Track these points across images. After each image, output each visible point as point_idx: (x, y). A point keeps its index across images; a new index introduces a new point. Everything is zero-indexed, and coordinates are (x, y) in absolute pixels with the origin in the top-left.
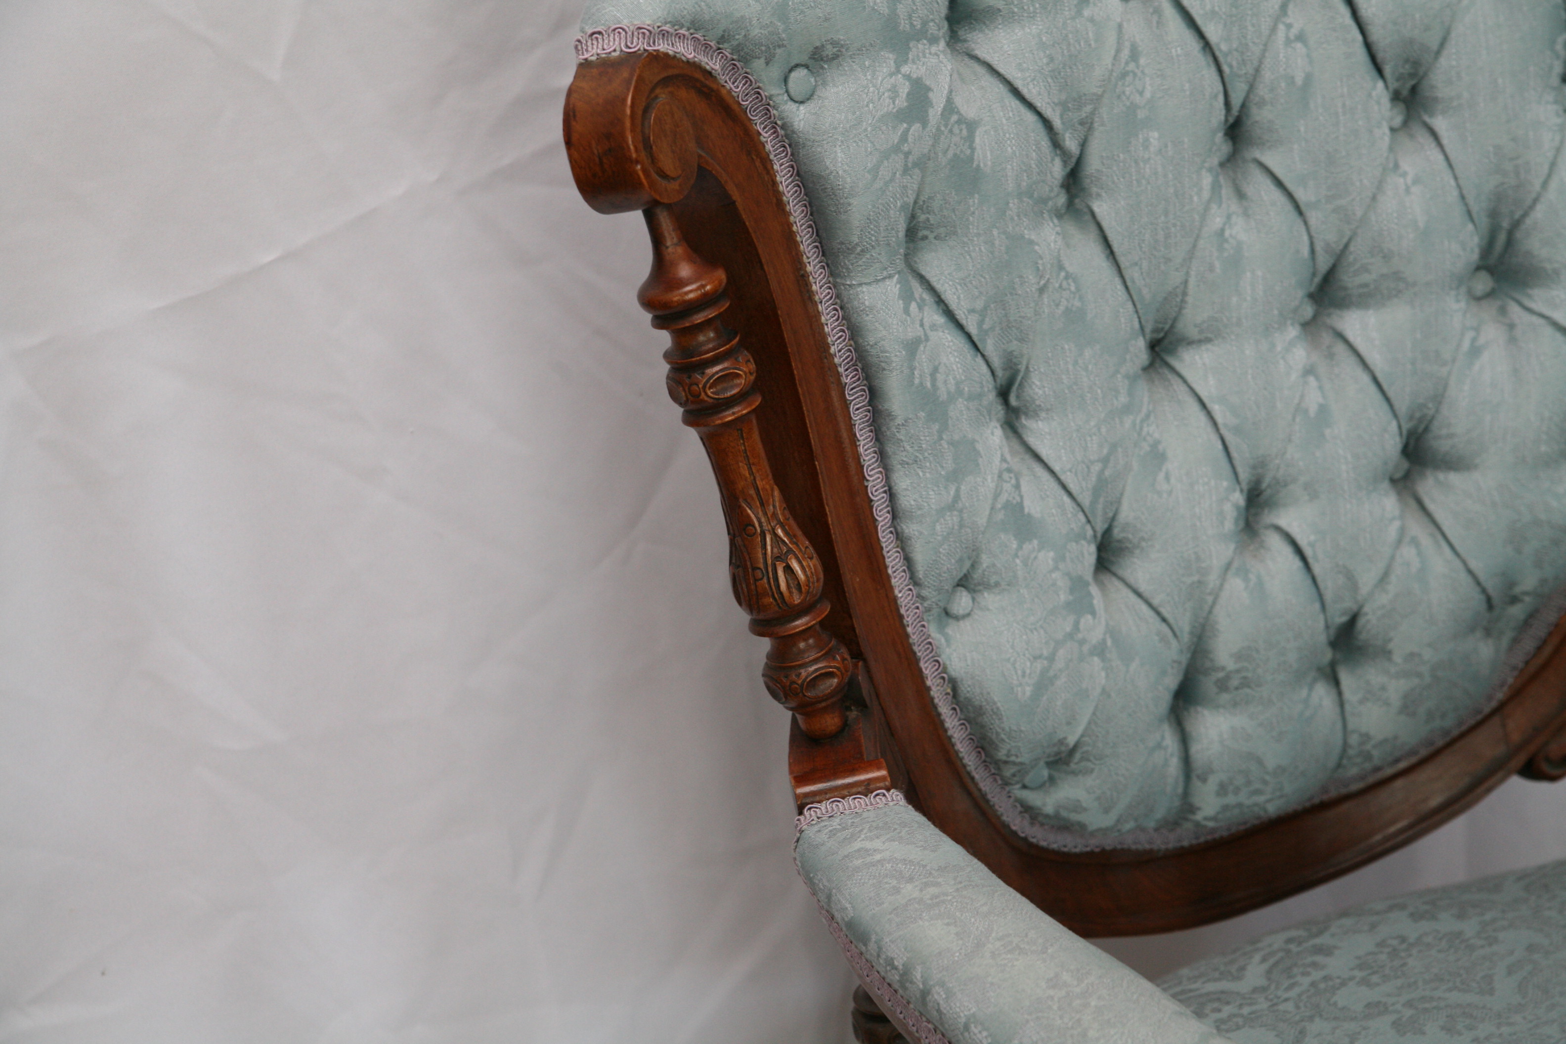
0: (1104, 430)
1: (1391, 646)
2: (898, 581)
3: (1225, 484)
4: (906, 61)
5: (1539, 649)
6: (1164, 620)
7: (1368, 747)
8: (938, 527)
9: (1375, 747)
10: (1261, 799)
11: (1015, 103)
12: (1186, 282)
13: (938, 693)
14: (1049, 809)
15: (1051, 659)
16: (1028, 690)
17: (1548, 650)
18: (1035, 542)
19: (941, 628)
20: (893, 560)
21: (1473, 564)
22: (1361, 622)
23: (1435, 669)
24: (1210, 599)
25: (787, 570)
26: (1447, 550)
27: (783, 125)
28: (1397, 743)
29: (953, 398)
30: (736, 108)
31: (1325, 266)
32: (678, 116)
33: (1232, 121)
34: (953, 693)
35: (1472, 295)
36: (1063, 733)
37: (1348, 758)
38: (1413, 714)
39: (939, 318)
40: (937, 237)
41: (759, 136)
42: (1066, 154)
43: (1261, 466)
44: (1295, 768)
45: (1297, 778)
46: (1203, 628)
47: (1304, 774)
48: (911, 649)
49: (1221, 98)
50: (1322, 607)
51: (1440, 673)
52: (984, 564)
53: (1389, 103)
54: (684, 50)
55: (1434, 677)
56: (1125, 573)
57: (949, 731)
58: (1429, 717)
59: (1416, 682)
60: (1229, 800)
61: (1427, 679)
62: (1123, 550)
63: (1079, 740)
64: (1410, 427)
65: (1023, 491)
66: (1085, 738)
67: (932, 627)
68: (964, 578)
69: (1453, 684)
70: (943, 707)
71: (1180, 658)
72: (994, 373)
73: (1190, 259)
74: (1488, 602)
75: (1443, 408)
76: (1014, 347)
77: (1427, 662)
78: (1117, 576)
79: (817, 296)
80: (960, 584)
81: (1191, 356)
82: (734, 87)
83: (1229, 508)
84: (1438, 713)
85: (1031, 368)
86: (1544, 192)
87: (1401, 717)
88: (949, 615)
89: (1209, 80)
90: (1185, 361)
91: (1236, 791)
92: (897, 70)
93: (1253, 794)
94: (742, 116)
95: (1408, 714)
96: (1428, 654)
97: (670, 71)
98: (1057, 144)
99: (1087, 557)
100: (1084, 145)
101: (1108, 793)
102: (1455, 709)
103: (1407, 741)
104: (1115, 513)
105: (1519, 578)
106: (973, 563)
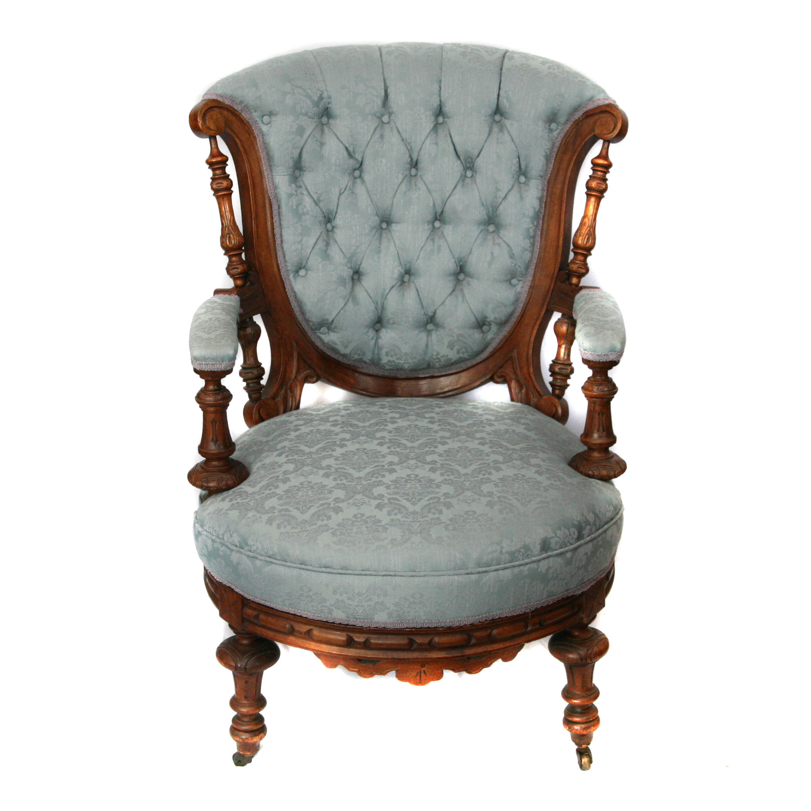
0: (358, 238)
1: (445, 325)
2: (281, 259)
3: (396, 264)
4: (298, 120)
5: (500, 342)
6: (371, 298)
7: (439, 357)
8: (293, 247)
9: (441, 357)
10: (402, 362)
11: (338, 141)
12: (392, 204)
13: (289, 294)
14: (326, 341)
16: (315, 300)
17: (502, 343)
18: (328, 262)
19: (295, 277)
20: (279, 254)
21: (471, 307)
22: (437, 316)
23: (458, 336)
24: (386, 295)
25: (229, 237)
26: (465, 301)
27: (260, 129)
28: (448, 358)
29: (304, 214)
30: (245, 121)
31: (439, 211)
32: (219, 116)
33: (414, 163)
34: (295, 296)
35: (488, 230)
36: (327, 317)
37: (434, 359)
38: (452, 349)
39: (305, 193)
40: (308, 171)
41: (253, 130)
42: (356, 159)
43: (410, 262)
44: (412, 355)
45: (413, 358)
46: (383, 303)
47: (415, 358)
48: (281, 279)
49: (408, 155)
50: (423, 307)
51: (460, 338)
52: (310, 263)
53: (462, 168)
54: (227, 102)
55: (458, 338)
56: (363, 282)
57: (293, 307)
58: (458, 352)
59: (452, 338)
60: (390, 358)
61: (456, 338)
62: (363, 275)
63: (333, 321)
64: (461, 263)
65: (329, 248)
66: (335, 321)
67: (291, 276)
68: (305, 266)
69: (465, 343)
70: (292, 299)
71: (375, 310)
72: (323, 213)
73: (394, 197)
74: (477, 320)
75: (469, 259)
76: (331, 208)
77: (455, 333)
78: (361, 283)
79: (266, 177)
80: (304, 267)
81: (394, 227)
82: (245, 115)
83: (396, 271)
84: (461, 351)
85: (337, 215)
86: (503, 201)
87: (448, 349)
88: (299, 275)
89: (403, 149)
90: (393, 228)
91: (392, 356)
92: (294, 121)
93: (398, 359)
94: (248, 124)
95: (450, 348)
96: (456, 330)
97: (220, 105)
98: (350, 155)
99: (347, 273)
100: (363, 158)
101: (344, 341)
102: (467, 352)
103: (452, 358)
104: (361, 264)
105: (488, 315)
106: (307, 262)
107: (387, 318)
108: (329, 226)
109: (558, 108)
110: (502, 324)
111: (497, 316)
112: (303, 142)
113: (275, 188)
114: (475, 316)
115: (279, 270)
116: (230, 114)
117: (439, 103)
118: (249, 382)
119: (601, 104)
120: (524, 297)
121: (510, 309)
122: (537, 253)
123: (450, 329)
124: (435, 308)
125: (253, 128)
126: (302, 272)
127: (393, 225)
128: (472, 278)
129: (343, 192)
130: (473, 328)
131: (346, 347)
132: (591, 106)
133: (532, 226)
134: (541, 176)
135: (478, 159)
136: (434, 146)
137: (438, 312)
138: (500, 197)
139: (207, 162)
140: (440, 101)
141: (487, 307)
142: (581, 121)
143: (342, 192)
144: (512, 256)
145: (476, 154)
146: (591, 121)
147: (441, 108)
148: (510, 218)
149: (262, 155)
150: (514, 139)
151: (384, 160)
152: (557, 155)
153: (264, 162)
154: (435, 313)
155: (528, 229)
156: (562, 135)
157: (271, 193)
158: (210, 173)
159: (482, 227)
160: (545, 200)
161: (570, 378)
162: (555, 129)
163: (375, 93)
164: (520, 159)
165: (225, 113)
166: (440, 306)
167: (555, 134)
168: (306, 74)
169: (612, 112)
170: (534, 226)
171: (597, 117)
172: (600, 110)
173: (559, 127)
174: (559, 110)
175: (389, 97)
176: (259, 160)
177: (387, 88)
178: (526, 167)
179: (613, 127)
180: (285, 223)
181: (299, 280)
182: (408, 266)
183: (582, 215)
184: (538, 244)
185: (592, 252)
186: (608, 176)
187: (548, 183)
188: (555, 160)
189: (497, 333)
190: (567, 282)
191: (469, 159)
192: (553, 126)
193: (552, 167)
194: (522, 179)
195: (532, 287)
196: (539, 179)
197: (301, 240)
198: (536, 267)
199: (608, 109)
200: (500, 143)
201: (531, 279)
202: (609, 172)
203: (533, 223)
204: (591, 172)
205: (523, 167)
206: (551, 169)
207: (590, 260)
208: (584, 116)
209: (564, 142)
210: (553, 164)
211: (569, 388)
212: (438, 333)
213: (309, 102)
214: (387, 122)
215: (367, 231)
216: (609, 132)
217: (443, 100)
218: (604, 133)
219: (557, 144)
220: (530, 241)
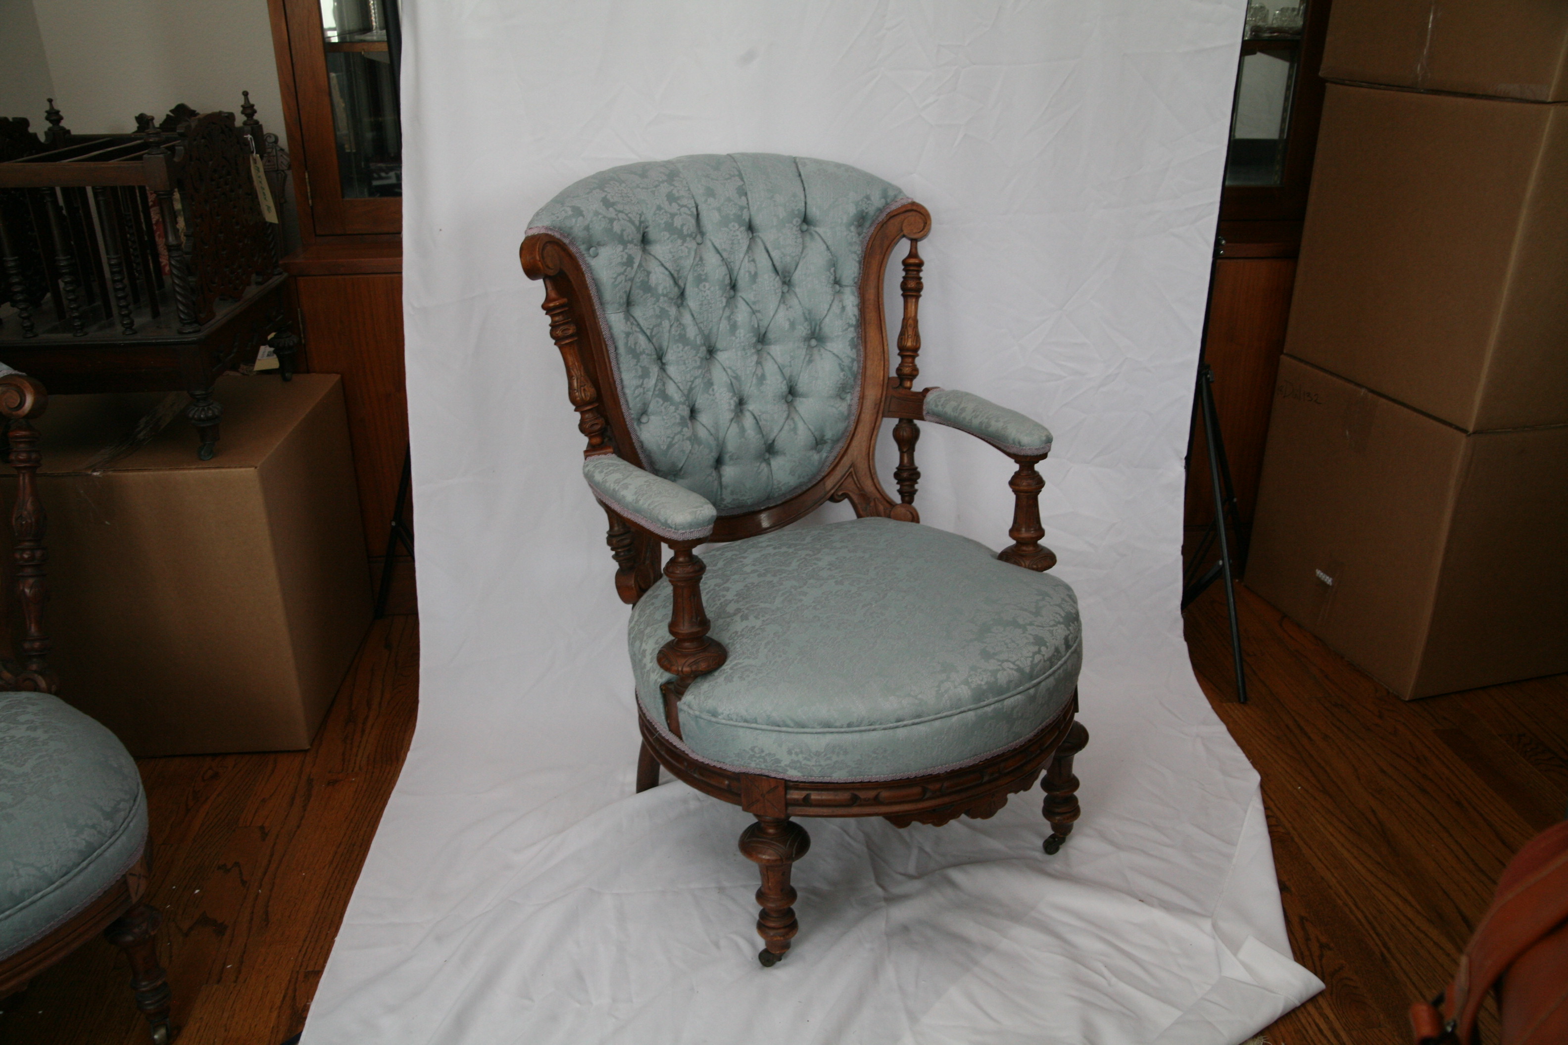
0: (692, 373)
1: (786, 452)
2: (624, 408)
3: (731, 395)
4: (627, 249)
6: (710, 434)
7: (780, 485)
8: (634, 392)
9: (782, 485)
10: (745, 498)
12: (716, 332)
13: (637, 445)
15: (673, 438)
16: (665, 447)
17: (837, 460)
18: (669, 403)
19: (638, 425)
20: (622, 401)
21: (811, 427)
22: (776, 443)
23: (798, 460)
24: (726, 429)
25: (584, 390)
26: (803, 423)
27: (587, 263)
28: (789, 484)
29: (641, 353)
30: (573, 256)
31: (762, 332)
32: (553, 252)
33: (733, 284)
34: (642, 447)
35: (812, 346)
36: (677, 463)
37: (774, 489)
38: (793, 475)
39: (638, 330)
40: (639, 305)
41: (580, 266)
43: (741, 390)
44: (757, 489)
45: (757, 492)
46: (724, 439)
47: (759, 491)
48: (627, 429)
49: (728, 276)
50: (763, 436)
51: (800, 462)
52: (650, 408)
53: (781, 283)
54: (557, 235)
55: (798, 463)
56: (698, 419)
58: (797, 477)
59: (793, 463)
60: (735, 496)
61: (796, 463)
62: (699, 412)
63: (682, 467)
64: (790, 384)
66: (685, 466)
67: (635, 424)
68: (646, 411)
69: (804, 466)
71: (715, 447)
72: (656, 349)
73: (718, 326)
74: (815, 439)
75: (798, 379)
76: (663, 343)
77: (796, 457)
78: (697, 420)
79: (599, 316)
80: (646, 413)
82: (573, 249)
83: (732, 402)
85: (668, 350)
86: (828, 313)
88: (641, 422)
89: (724, 270)
91: (737, 494)
92: (623, 251)
93: (743, 495)
94: (575, 259)
95: (791, 475)
96: (797, 455)
98: (676, 283)
99: (686, 412)
100: (685, 283)
104: (696, 400)
105: (824, 433)
106: (648, 407)
107: (728, 455)
108: (659, 363)
109: (866, 211)
110: (836, 441)
111: (833, 433)
112: (633, 274)
113: (610, 328)
114: (814, 436)
115: (624, 418)
116: (560, 249)
117: (748, 217)
118: (619, 550)
119: (905, 204)
121: (843, 425)
122: (862, 362)
123: (791, 455)
124: (774, 435)
125: (581, 263)
126: (644, 419)
127: (719, 353)
128: (805, 398)
129: (673, 324)
130: (812, 448)
132: (894, 207)
133: (854, 335)
134: (854, 284)
135: (795, 272)
136: (752, 263)
137: (777, 439)
138: (824, 310)
139: (543, 307)
140: (749, 215)
141: (823, 425)
142: (887, 221)
144: (841, 368)
145: (794, 267)
146: (896, 221)
147: (751, 223)
149: (593, 292)
150: (830, 247)
151: (707, 284)
153: (595, 300)
154: (774, 441)
155: (853, 338)
156: (869, 237)
157: (605, 333)
158: (548, 320)
159: (806, 343)
160: (861, 306)
161: (917, 483)
162: (863, 230)
163: (688, 212)
165: (556, 248)
166: (778, 432)
167: (863, 236)
168: (622, 196)
169: (918, 210)
170: (857, 334)
171: (902, 217)
172: (904, 209)
173: (867, 229)
174: (867, 213)
176: (589, 298)
178: (841, 275)
179: (923, 225)
180: (623, 367)
181: (642, 426)
183: (902, 316)
184: (861, 353)
185: (920, 352)
186: (921, 274)
187: (860, 290)
189: (830, 451)
190: (901, 387)
191: (787, 272)
192: (862, 228)
193: (861, 272)
194: (837, 287)
195: (860, 400)
196: (853, 287)
197: (642, 384)
198: (862, 376)
199: (913, 208)
201: (859, 389)
202: (921, 271)
203: (854, 333)
204: (903, 274)
205: (837, 276)
206: (862, 275)
207: (918, 361)
208: (890, 215)
210: (861, 270)
211: (917, 493)
212: (778, 461)
213: (633, 227)
215: (698, 363)
216: (919, 231)
217: (751, 214)
218: (914, 232)
220: (855, 351)
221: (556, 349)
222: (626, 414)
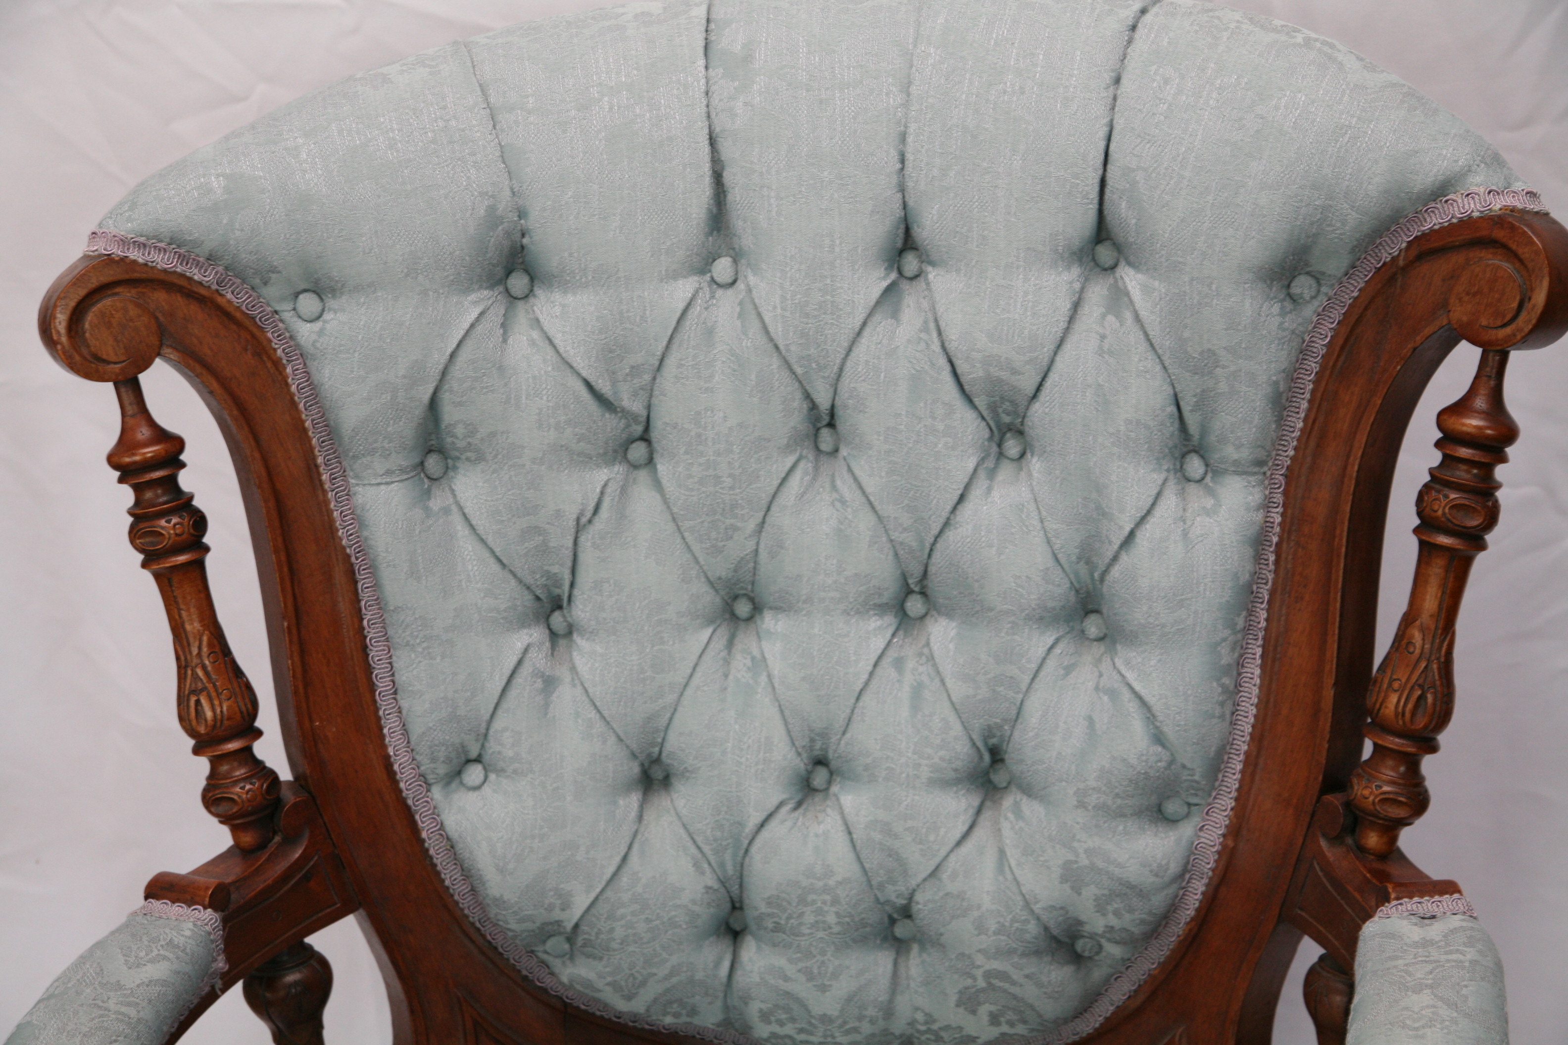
1: (944, 940)
5: (1137, 992)
6: (701, 850)
7: (935, 1027)
9: (942, 1029)
12: (757, 553)
17: (1143, 997)
19: (448, 791)
20: (390, 726)
22: (917, 909)
23: (988, 975)
24: (746, 842)
25: (197, 703)
26: (1007, 869)
27: (291, 337)
28: (964, 1033)
30: (238, 315)
31: (916, 570)
32: (133, 311)
33: (826, 419)
34: (453, 851)
35: (1083, 632)
36: (557, 915)
37: (918, 1031)
38: (974, 1012)
39: (461, 530)
40: (468, 459)
41: (267, 342)
42: (625, 413)
43: (824, 735)
44: (845, 1023)
45: (847, 1032)
46: (742, 865)
47: (856, 1030)
48: (402, 802)
49: (799, 395)
51: (997, 983)
52: (492, 746)
53: (986, 434)
54: (162, 261)
55: (989, 984)
57: (447, 883)
58: (994, 1019)
59: (969, 982)
60: (776, 1028)
61: (981, 983)
62: (675, 772)
63: (576, 926)
64: (994, 741)
65: (554, 697)
66: (584, 928)
67: (435, 789)
68: (480, 755)
69: (1015, 997)
70: (440, 858)
71: (716, 886)
73: (760, 532)
74: (1046, 929)
75: (1016, 734)
76: (555, 569)
77: (979, 967)
78: (669, 797)
79: (327, 486)
80: (478, 760)
81: (769, 621)
82: (234, 298)
84: (1002, 1019)
85: (576, 592)
86: (1123, 553)
87: (961, 1010)
88: (461, 783)
90: (764, 626)
91: (781, 1023)
93: (801, 1031)
94: (247, 323)
95: (966, 1009)
96: (979, 959)
97: (136, 275)
98: (602, 402)
100: (649, 407)
101: (623, 983)
102: (1024, 1022)
103: (975, 1034)
104: (664, 740)
105: (1083, 918)
106: (483, 746)
107: (756, 913)
108: (557, 619)
110: (1137, 942)
111: (1113, 921)
115: (391, 774)
116: (179, 300)
117: (900, 213)
119: (1476, 214)
120: (1208, 863)
121: (1159, 901)
122: (1252, 720)
123: (963, 955)
124: (913, 883)
125: (269, 335)
126: (474, 774)
129: (590, 521)
130: (1037, 953)
131: (629, 998)
132: (1435, 221)
133: (1227, 632)
134: (1260, 463)
135: (1036, 406)
137: (919, 897)
138: (1110, 542)
140: (905, 206)
141: (1080, 894)
142: (1404, 269)
143: (584, 520)
144: (1159, 738)
145: (1030, 389)
146: (1442, 266)
147: (908, 231)
148: (1145, 608)
149: (310, 417)
152: (1316, 382)
153: (318, 440)
154: (911, 898)
156: (1337, 315)
157: (347, 535)
158: (126, 495)
160: (1275, 539)
162: (1307, 297)
164: (1182, 404)
165: (160, 297)
166: (925, 880)
167: (1309, 311)
169: (1514, 247)
170: (1235, 633)
171: (1457, 258)
173: (1324, 289)
174: (1315, 236)
175: (730, 198)
176: (299, 432)
177: (723, 168)
178: (1204, 431)
179: (1515, 305)
181: (463, 799)
182: (818, 745)
183: (1403, 606)
184: (1252, 691)
185: (1439, 741)
187: (1289, 477)
188: (1310, 402)
189: (1123, 961)
190: (1349, 841)
191: (1007, 404)
192: (1303, 286)
193: (1300, 425)
194: (1195, 466)
195: (1235, 831)
196: (1255, 474)
198: (1246, 763)
199: (1499, 234)
200: (1111, 353)
201: (1232, 804)
202: (1503, 462)
203: (1232, 625)
204: (1435, 461)
205: (1193, 428)
206: (1297, 434)
207: (1431, 766)
208: (1414, 252)
209: (1341, 341)
210: (1302, 415)
212: (925, 956)
214: (730, 281)
216: (1499, 323)
217: (911, 203)
218: (1484, 322)
219: (1320, 346)
220: (1222, 685)
221: (147, 579)
222: (401, 763)
